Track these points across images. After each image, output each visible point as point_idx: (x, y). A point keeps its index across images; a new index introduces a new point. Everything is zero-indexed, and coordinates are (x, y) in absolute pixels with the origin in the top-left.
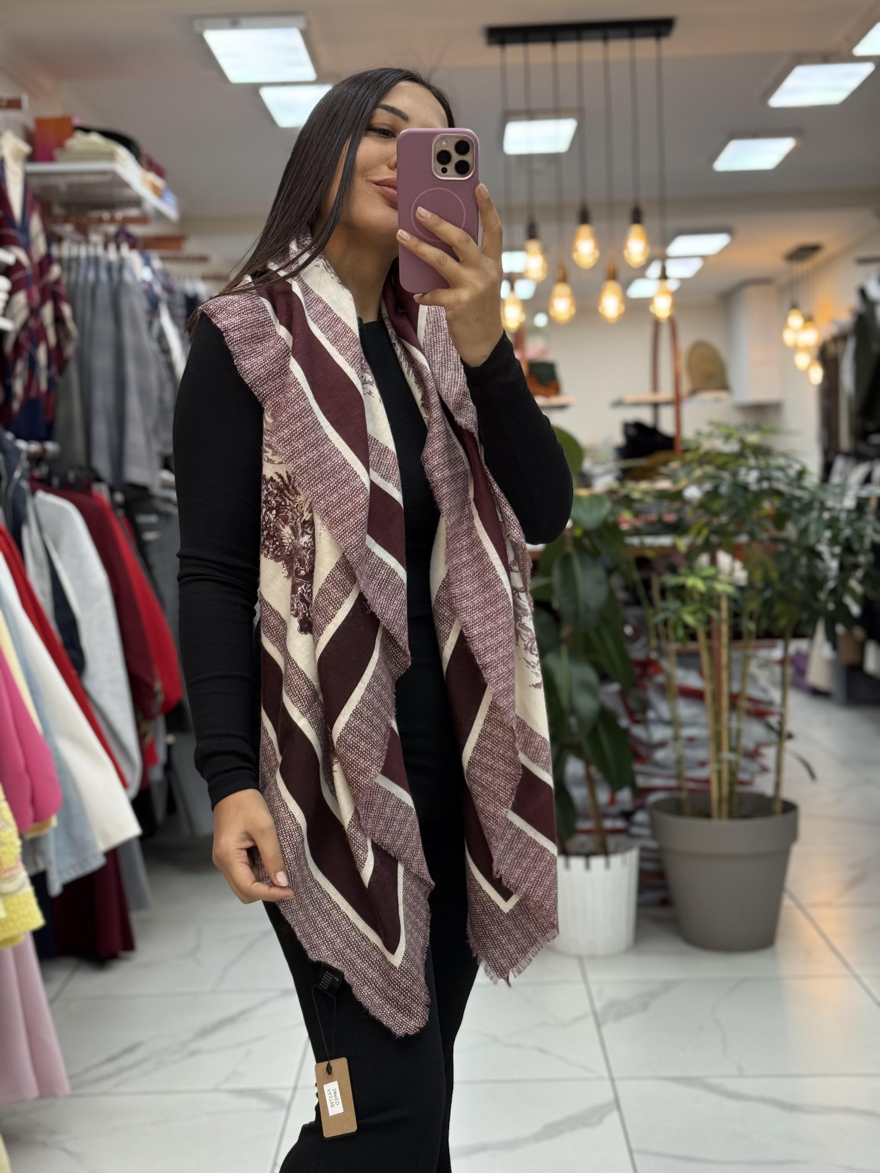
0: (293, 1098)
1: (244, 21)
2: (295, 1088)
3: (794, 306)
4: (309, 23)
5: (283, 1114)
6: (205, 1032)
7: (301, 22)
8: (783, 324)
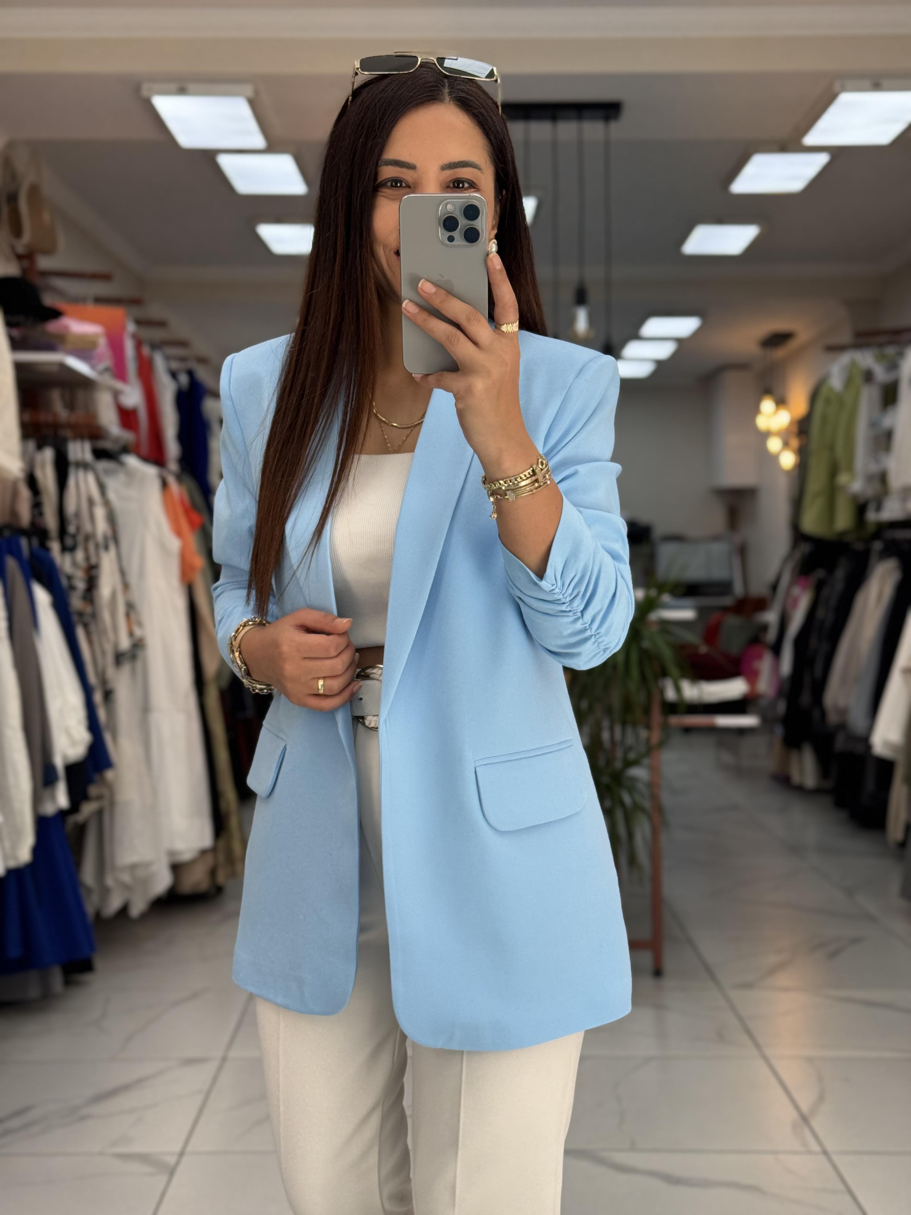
0: (178, 1163)
1: (191, 87)
2: (181, 1154)
3: (768, 391)
4: (257, 92)
5: (164, 1178)
6: (100, 1098)
7: (249, 90)
8: (756, 410)
